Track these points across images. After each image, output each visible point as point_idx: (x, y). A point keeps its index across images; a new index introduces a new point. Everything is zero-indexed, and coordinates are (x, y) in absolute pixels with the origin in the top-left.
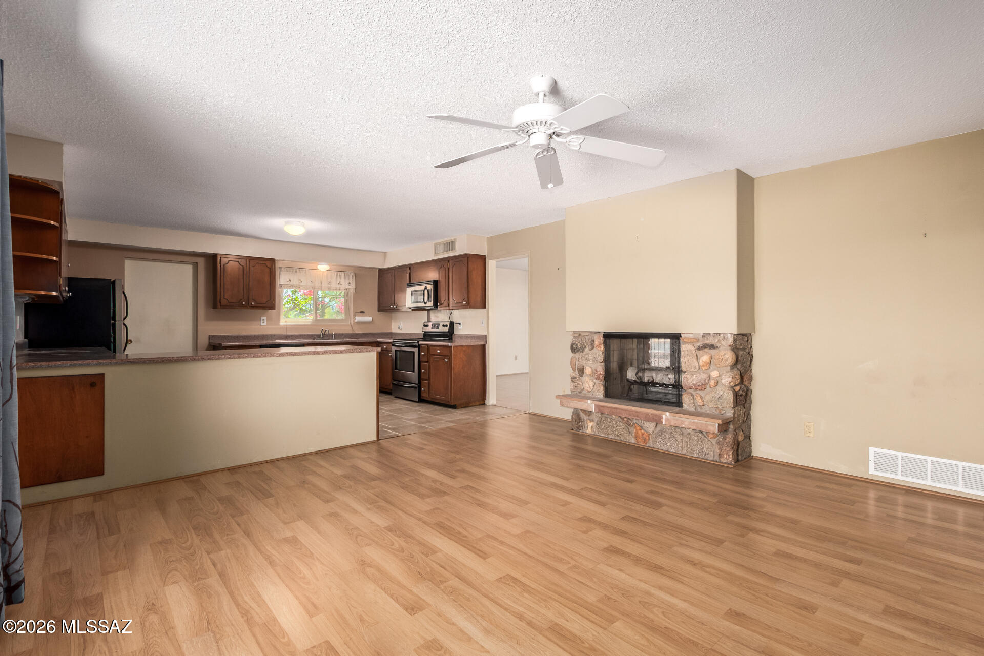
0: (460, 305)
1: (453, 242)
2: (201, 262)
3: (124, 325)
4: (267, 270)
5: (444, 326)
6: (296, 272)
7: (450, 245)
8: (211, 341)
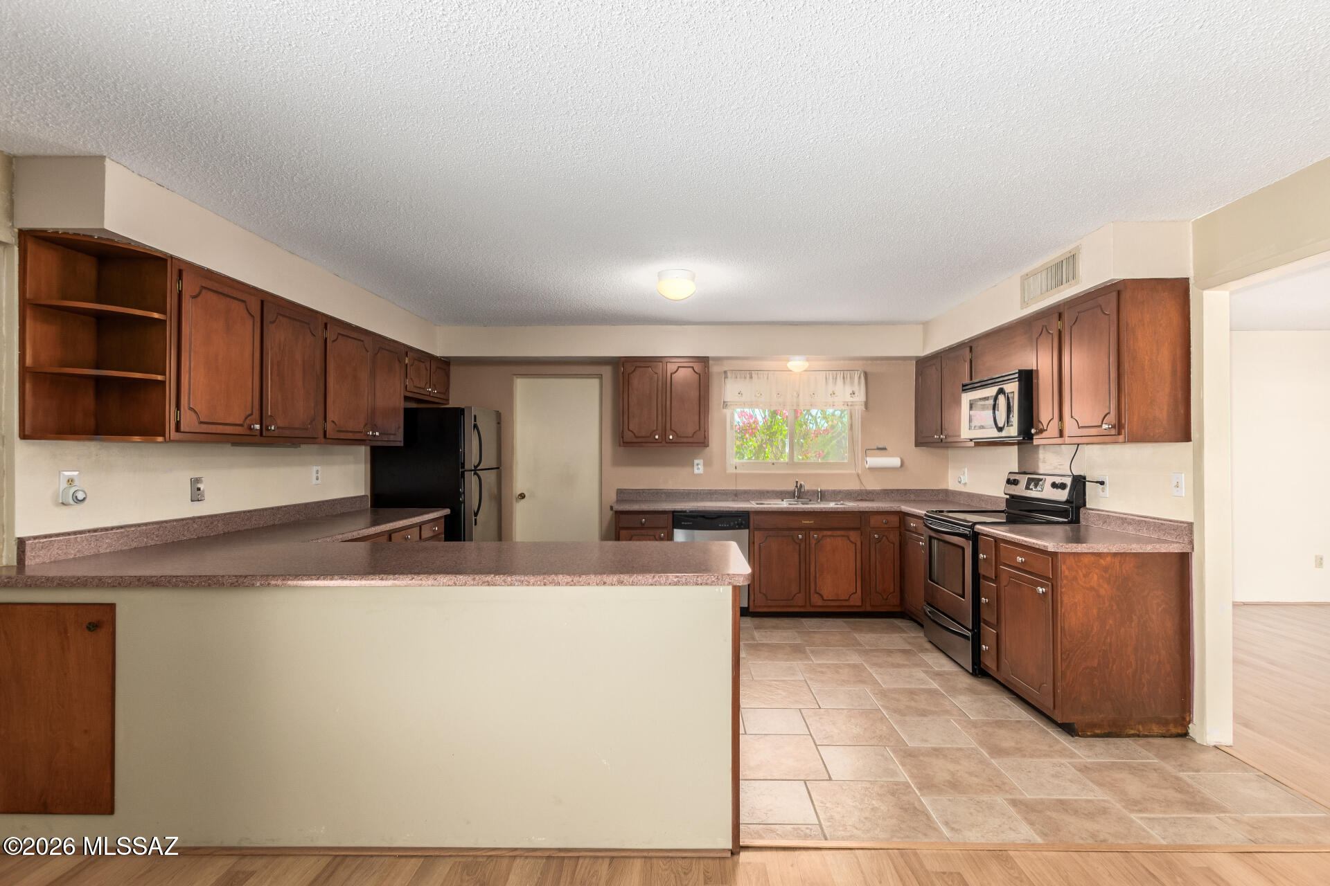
0: (1093, 431)
1: (1073, 258)
2: (607, 373)
3: (477, 474)
4: (696, 377)
5: (1054, 485)
6: (751, 377)
7: (1064, 268)
8: (619, 499)
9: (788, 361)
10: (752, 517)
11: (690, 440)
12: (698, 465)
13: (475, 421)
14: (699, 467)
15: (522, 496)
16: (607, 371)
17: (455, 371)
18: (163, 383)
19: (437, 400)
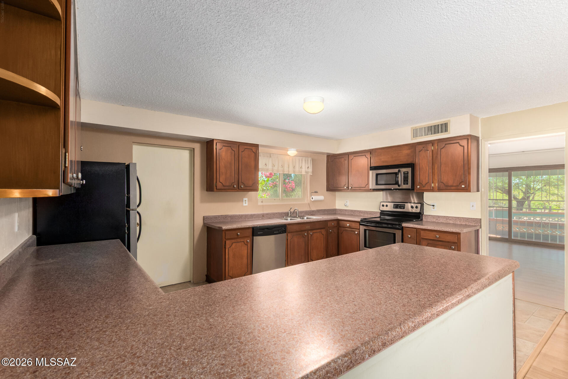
0: (454, 188)
1: (446, 125)
2: (197, 147)
3: (138, 213)
4: (253, 154)
5: (412, 207)
6: (270, 157)
8: (205, 222)
9: (288, 150)
10: (287, 227)
11: (251, 188)
12: (245, 201)
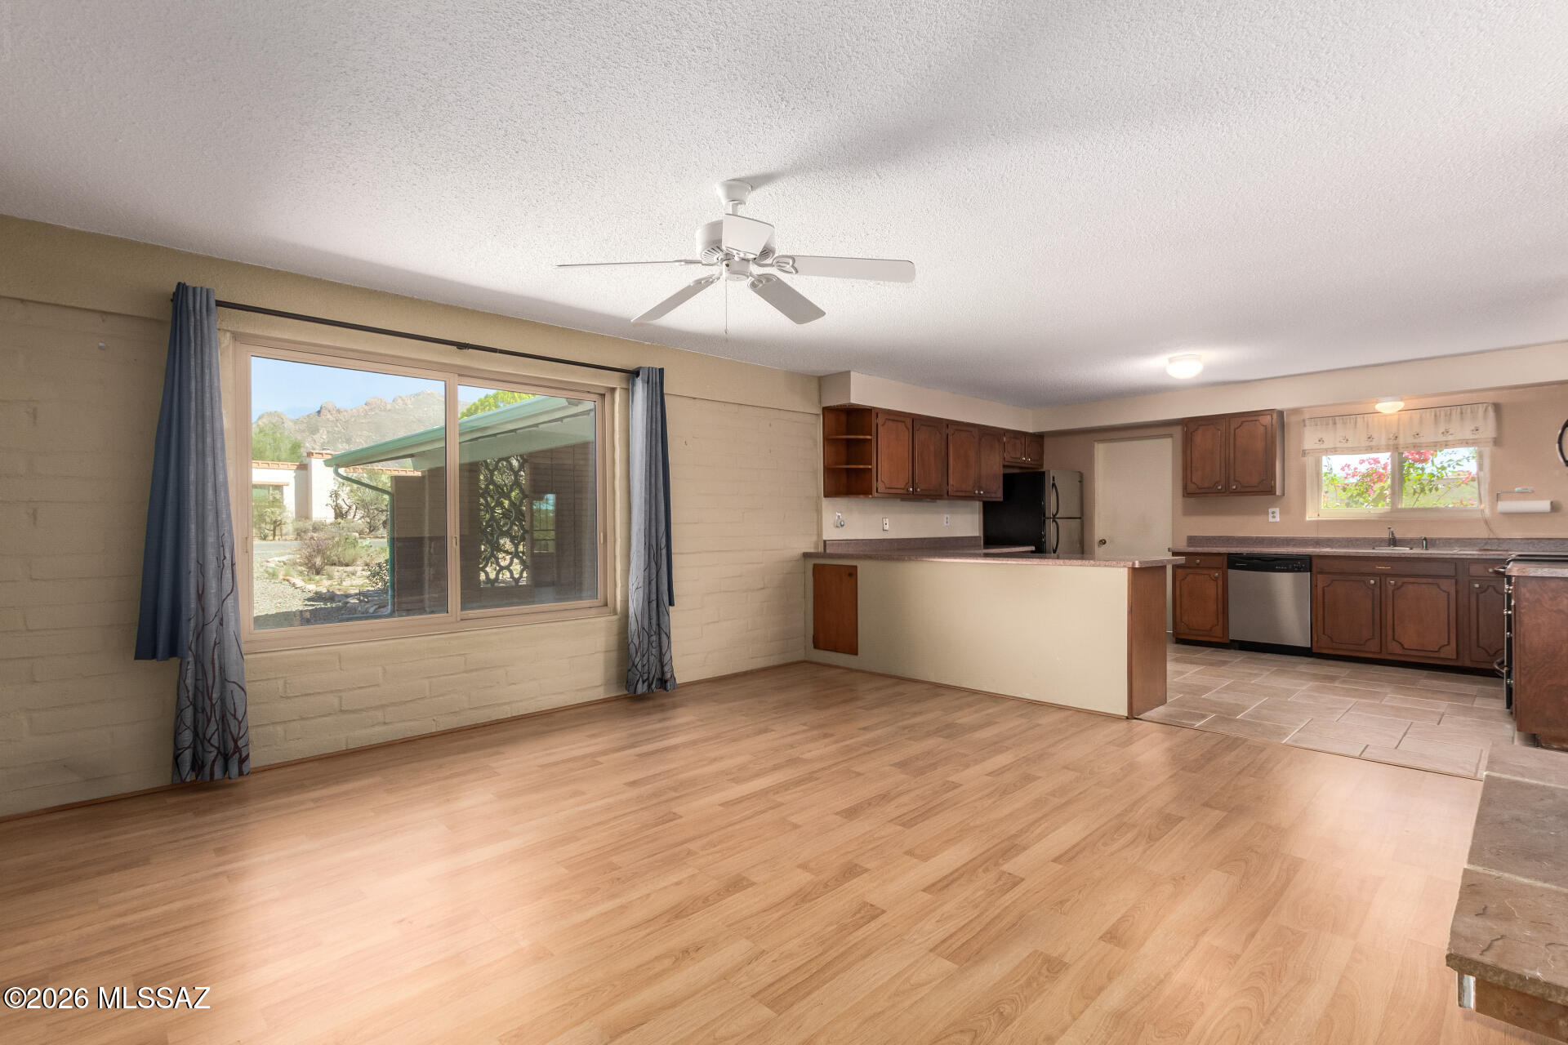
9: (1377, 403)
10: (1315, 562)
11: (1255, 489)
12: (1273, 513)
13: (1054, 480)
14: (1275, 516)
15: (1103, 542)
16: (1178, 431)
17: (1047, 442)
18: (871, 469)
19: (1030, 466)
